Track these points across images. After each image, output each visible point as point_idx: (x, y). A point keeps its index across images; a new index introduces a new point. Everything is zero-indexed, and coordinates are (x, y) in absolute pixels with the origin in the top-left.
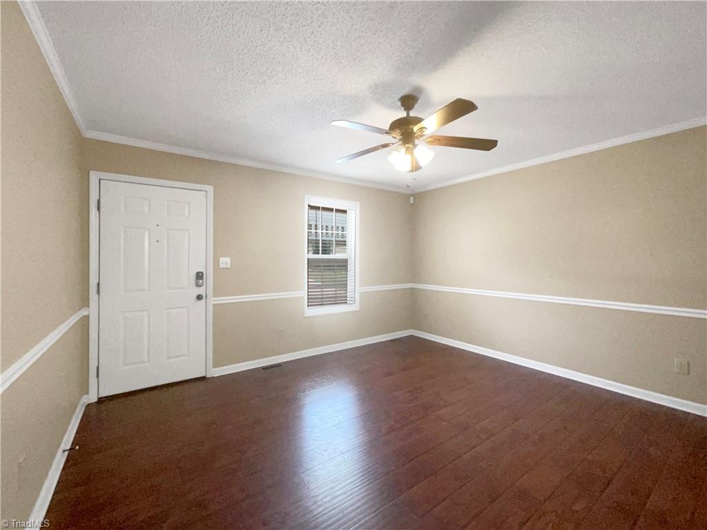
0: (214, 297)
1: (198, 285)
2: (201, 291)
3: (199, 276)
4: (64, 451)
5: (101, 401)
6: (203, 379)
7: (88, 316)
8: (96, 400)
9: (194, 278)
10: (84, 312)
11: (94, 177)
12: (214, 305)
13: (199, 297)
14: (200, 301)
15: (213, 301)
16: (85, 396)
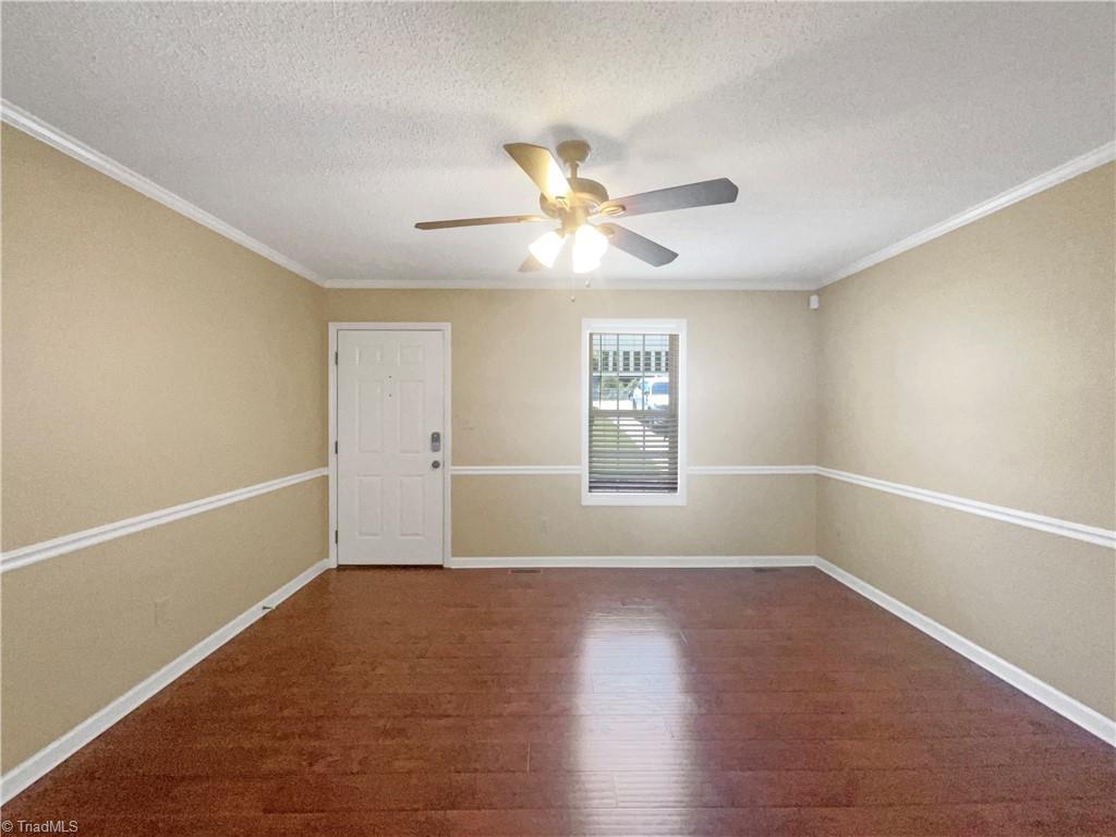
0: (453, 464)
1: (436, 449)
2: (437, 457)
3: (436, 438)
4: (264, 608)
5: (341, 568)
6: (440, 567)
7: (327, 477)
8: (335, 566)
9: (430, 441)
10: (322, 472)
11: (332, 327)
12: (453, 477)
13: (436, 465)
14: (438, 470)
15: (452, 470)
16: (326, 560)
